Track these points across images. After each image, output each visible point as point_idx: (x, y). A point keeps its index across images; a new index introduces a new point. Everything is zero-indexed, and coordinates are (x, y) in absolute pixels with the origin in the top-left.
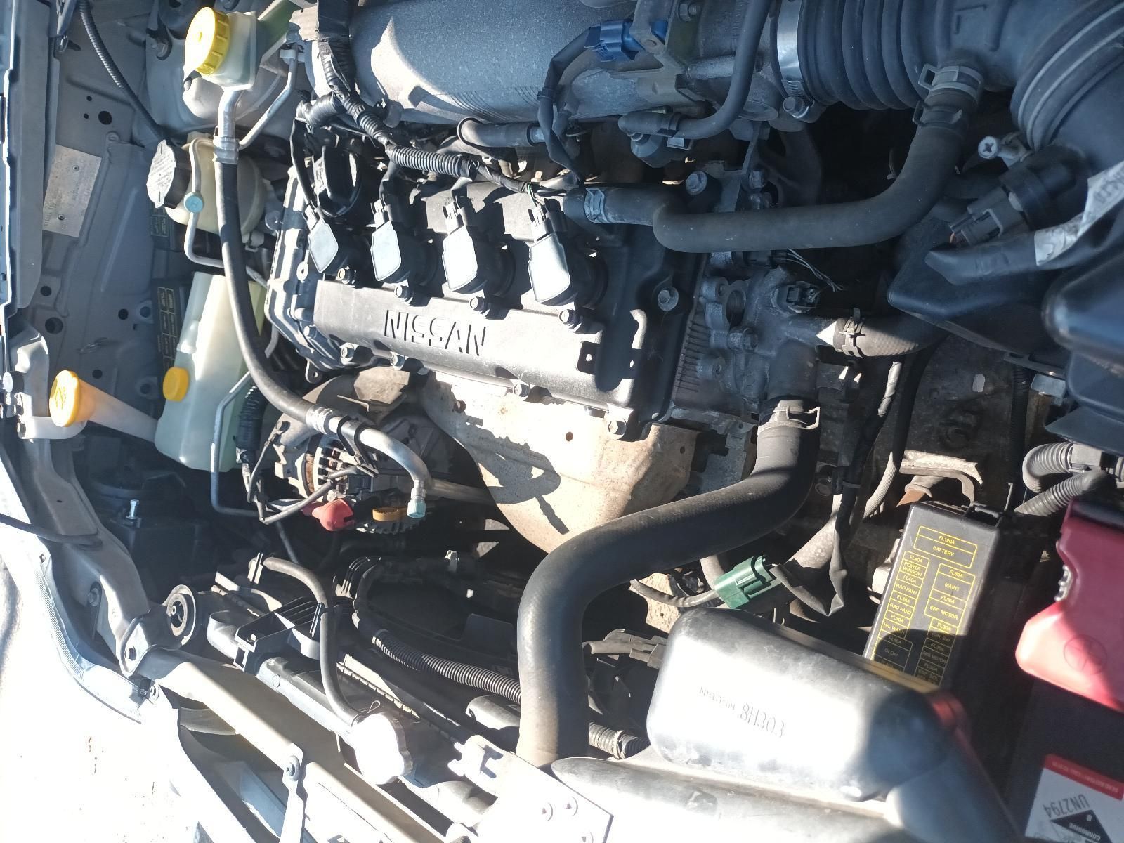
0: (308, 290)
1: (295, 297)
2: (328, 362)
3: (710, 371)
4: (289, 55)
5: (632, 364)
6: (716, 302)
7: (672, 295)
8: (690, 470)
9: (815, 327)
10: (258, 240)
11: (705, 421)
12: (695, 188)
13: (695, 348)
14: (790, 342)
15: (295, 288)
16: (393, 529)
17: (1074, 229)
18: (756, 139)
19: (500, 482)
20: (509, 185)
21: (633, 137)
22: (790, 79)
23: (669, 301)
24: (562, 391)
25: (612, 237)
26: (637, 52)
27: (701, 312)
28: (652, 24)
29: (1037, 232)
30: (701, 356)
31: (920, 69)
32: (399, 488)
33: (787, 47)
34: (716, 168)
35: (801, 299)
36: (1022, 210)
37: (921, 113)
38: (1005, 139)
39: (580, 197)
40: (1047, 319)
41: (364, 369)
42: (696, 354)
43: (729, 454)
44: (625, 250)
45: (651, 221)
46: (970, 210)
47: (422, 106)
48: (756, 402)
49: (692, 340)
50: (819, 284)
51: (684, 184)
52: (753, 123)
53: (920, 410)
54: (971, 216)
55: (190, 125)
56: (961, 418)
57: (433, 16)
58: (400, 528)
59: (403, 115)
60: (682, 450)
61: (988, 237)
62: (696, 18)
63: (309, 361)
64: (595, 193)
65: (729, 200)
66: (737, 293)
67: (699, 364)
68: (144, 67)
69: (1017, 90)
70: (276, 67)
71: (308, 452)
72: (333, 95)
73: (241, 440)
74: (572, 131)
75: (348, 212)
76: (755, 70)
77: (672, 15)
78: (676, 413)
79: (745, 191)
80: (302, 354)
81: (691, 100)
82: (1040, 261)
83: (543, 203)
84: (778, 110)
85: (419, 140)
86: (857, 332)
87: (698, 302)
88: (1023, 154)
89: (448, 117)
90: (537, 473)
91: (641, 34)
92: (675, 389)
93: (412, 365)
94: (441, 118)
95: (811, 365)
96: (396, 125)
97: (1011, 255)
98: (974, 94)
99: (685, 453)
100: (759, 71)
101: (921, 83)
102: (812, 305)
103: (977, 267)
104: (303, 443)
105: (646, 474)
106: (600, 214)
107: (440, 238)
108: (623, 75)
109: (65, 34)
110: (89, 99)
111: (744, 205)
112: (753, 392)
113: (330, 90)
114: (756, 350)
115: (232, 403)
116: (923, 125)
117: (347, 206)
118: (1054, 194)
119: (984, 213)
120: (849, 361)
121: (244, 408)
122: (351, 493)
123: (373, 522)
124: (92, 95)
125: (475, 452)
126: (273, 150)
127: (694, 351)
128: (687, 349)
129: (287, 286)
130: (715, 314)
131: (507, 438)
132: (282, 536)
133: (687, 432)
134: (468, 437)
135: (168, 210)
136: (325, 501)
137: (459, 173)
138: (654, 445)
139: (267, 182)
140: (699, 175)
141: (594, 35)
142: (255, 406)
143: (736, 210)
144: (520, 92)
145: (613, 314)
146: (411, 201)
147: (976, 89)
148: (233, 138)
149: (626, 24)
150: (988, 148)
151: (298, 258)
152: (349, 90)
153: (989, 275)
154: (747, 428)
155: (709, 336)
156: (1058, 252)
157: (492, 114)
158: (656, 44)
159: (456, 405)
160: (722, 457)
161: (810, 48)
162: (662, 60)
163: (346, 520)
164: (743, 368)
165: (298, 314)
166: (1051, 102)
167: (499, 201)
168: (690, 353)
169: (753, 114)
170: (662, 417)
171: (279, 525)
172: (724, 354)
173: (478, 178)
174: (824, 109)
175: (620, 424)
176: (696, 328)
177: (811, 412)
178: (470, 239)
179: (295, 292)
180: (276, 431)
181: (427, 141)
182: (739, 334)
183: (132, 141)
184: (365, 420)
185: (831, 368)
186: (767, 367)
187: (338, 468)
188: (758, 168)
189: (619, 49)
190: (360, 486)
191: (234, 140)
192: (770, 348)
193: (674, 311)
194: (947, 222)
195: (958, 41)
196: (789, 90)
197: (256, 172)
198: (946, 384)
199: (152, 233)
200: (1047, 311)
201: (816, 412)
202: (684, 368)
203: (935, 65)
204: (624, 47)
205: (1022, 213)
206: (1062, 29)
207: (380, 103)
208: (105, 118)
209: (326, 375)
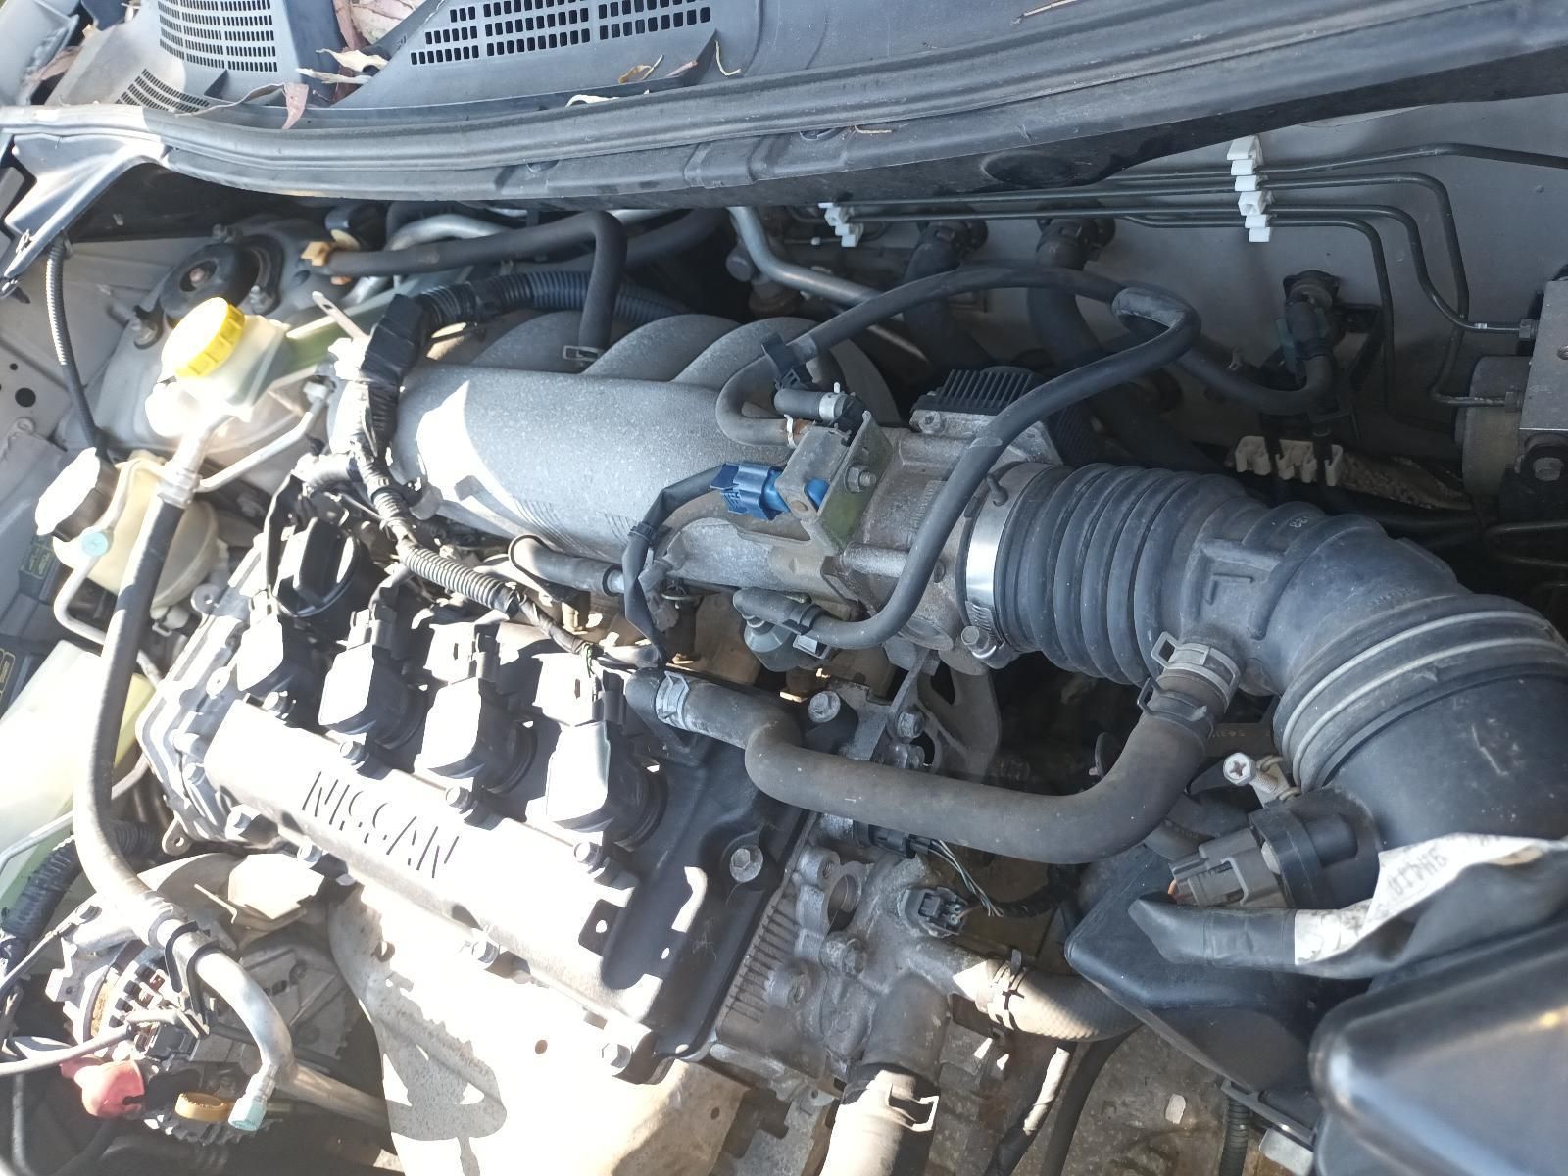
0: (215, 710)
1: (191, 715)
2: (206, 827)
3: (784, 993)
4: (316, 392)
5: (666, 953)
6: (816, 886)
7: (753, 859)
8: (719, 1150)
9: (954, 963)
10: (176, 620)
11: (762, 1071)
12: (821, 713)
13: (771, 950)
14: (912, 976)
15: (197, 702)
16: (206, 1135)
17: (1353, 922)
18: (917, 670)
19: (409, 1096)
20: (559, 639)
21: (750, 621)
22: (977, 603)
23: (746, 867)
24: (547, 970)
25: (687, 750)
26: (779, 512)
27: (792, 897)
28: (807, 482)
29: (1300, 911)
30: (777, 965)
31: (1156, 637)
32: (242, 1064)
33: (982, 561)
34: (856, 696)
35: (940, 916)
36: (1278, 872)
37: (1149, 696)
38: (1261, 762)
39: (654, 682)
40: (1317, 1067)
41: (256, 851)
42: (768, 961)
43: (788, 1136)
44: (701, 774)
45: (745, 743)
46: (1203, 852)
47: (471, 504)
48: (845, 1062)
49: (769, 937)
50: (972, 900)
51: (807, 703)
52: (918, 649)
53: (1086, 1131)
54: (1203, 861)
55: (142, 440)
56: (1143, 1160)
57: (523, 395)
58: (219, 1136)
59: (442, 508)
60: (715, 1113)
61: (1225, 899)
62: (867, 493)
63: (178, 818)
64: (676, 681)
65: (864, 743)
66: (850, 880)
67: (772, 978)
68: (112, 353)
69: (1285, 699)
70: (294, 400)
71: (115, 966)
72: (351, 455)
73: (13, 917)
74: (673, 592)
75: (318, 614)
76: (932, 578)
77: (837, 479)
78: (719, 1050)
79: (890, 736)
80: (170, 804)
81: (841, 595)
82: (1301, 959)
83: (601, 677)
84: (954, 641)
85: (459, 548)
86: (1014, 987)
87: (790, 880)
88: (1283, 790)
89: (504, 527)
90: (472, 1096)
91: (789, 489)
92: (724, 1010)
93: (330, 866)
94: (495, 526)
95: (937, 1022)
96: (427, 517)
97: (1257, 938)
98: (1226, 690)
99: (719, 1119)
100: (937, 581)
101: (1155, 655)
102: (954, 928)
103: (1205, 943)
104: (112, 949)
105: (647, 1143)
106: (675, 714)
107: (436, 684)
108: (753, 536)
109: (16, 278)
110: (14, 367)
111: (883, 757)
112: (844, 1045)
113: (349, 447)
114: (861, 976)
115: (31, 851)
116: (1151, 712)
117: (318, 606)
118: (1326, 860)
119: (1223, 862)
120: (995, 1030)
121: (43, 866)
122: (157, 1055)
123: (172, 1117)
124: (19, 363)
125: (385, 1035)
126: (249, 506)
127: (768, 955)
128: (758, 949)
129: (186, 698)
130: (811, 903)
131: (443, 1025)
132: (17, 1101)
133: (730, 1084)
134: (382, 1006)
135: (56, 542)
136: (107, 1059)
137: (492, 604)
138: (672, 1095)
139: (223, 546)
140: (830, 698)
141: (726, 475)
142: (61, 868)
143: (872, 759)
144: (611, 521)
145: (658, 866)
146: (415, 625)
147: (1229, 683)
148: (193, 472)
149: (773, 473)
150: (1238, 770)
151: (221, 660)
152: (376, 454)
153: (1221, 960)
154: (823, 1100)
155: (796, 936)
156: (1328, 952)
157: (566, 540)
158: (806, 508)
159: (379, 947)
160: (775, 1139)
161: (1012, 571)
162: (810, 531)
163: (128, 1100)
164: (835, 1001)
165: (186, 741)
166: (1331, 727)
167: (541, 656)
168: (762, 957)
169: (917, 636)
170: (693, 1052)
171: (19, 1080)
172: (810, 970)
173: (518, 617)
174: (1015, 656)
175: (622, 1050)
176: (779, 918)
177: (924, 1101)
178: (479, 698)
179: (194, 707)
180: (74, 917)
181: (469, 552)
182: (840, 945)
183: (52, 438)
184: (223, 936)
185: (967, 1036)
186: (872, 1008)
187: (153, 1005)
188: (914, 709)
189: (756, 502)
190: (175, 1046)
191: (194, 476)
192: (882, 980)
193: (749, 885)
194: (1168, 861)
195: (1211, 613)
196: (973, 617)
197: (213, 526)
198: (1129, 1099)
199: (22, 568)
200: (1320, 1055)
201: (931, 1104)
202: (745, 979)
203: (1177, 638)
204: (763, 501)
205: (1278, 877)
206: (1355, 634)
207: (413, 483)
208: (25, 397)
209: (197, 846)
